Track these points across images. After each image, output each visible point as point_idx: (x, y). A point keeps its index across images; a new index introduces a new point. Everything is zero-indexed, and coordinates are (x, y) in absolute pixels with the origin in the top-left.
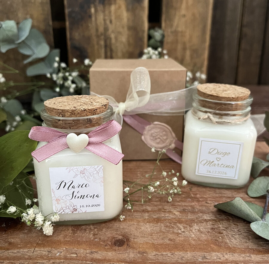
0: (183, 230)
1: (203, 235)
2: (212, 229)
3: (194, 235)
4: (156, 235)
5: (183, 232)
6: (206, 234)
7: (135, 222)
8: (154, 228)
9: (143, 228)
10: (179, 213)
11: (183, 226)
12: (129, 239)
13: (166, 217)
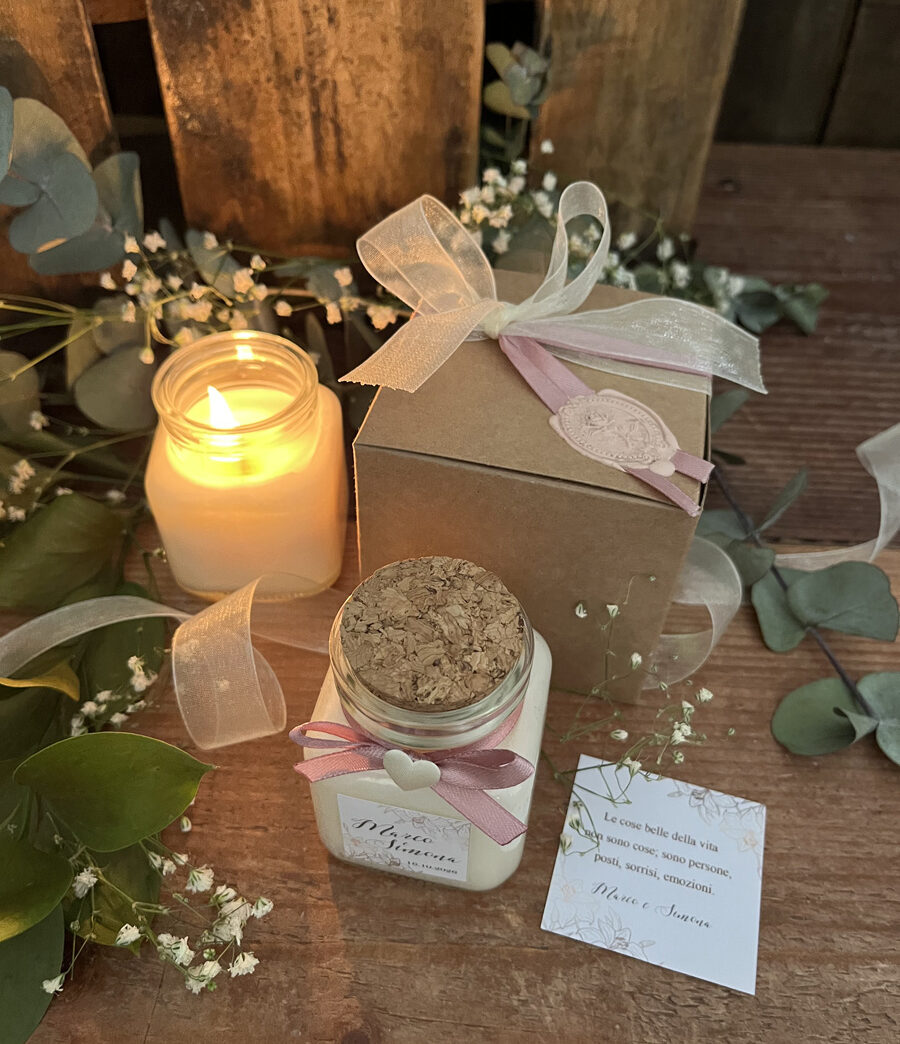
0: (524, 994)
1: (574, 1019)
2: (602, 991)
3: (551, 1015)
4: (452, 1012)
5: (524, 1003)
6: (581, 1015)
7: (399, 961)
8: (448, 984)
9: (418, 984)
10: (519, 920)
11: (526, 980)
12: (379, 1031)
13: (484, 935)
